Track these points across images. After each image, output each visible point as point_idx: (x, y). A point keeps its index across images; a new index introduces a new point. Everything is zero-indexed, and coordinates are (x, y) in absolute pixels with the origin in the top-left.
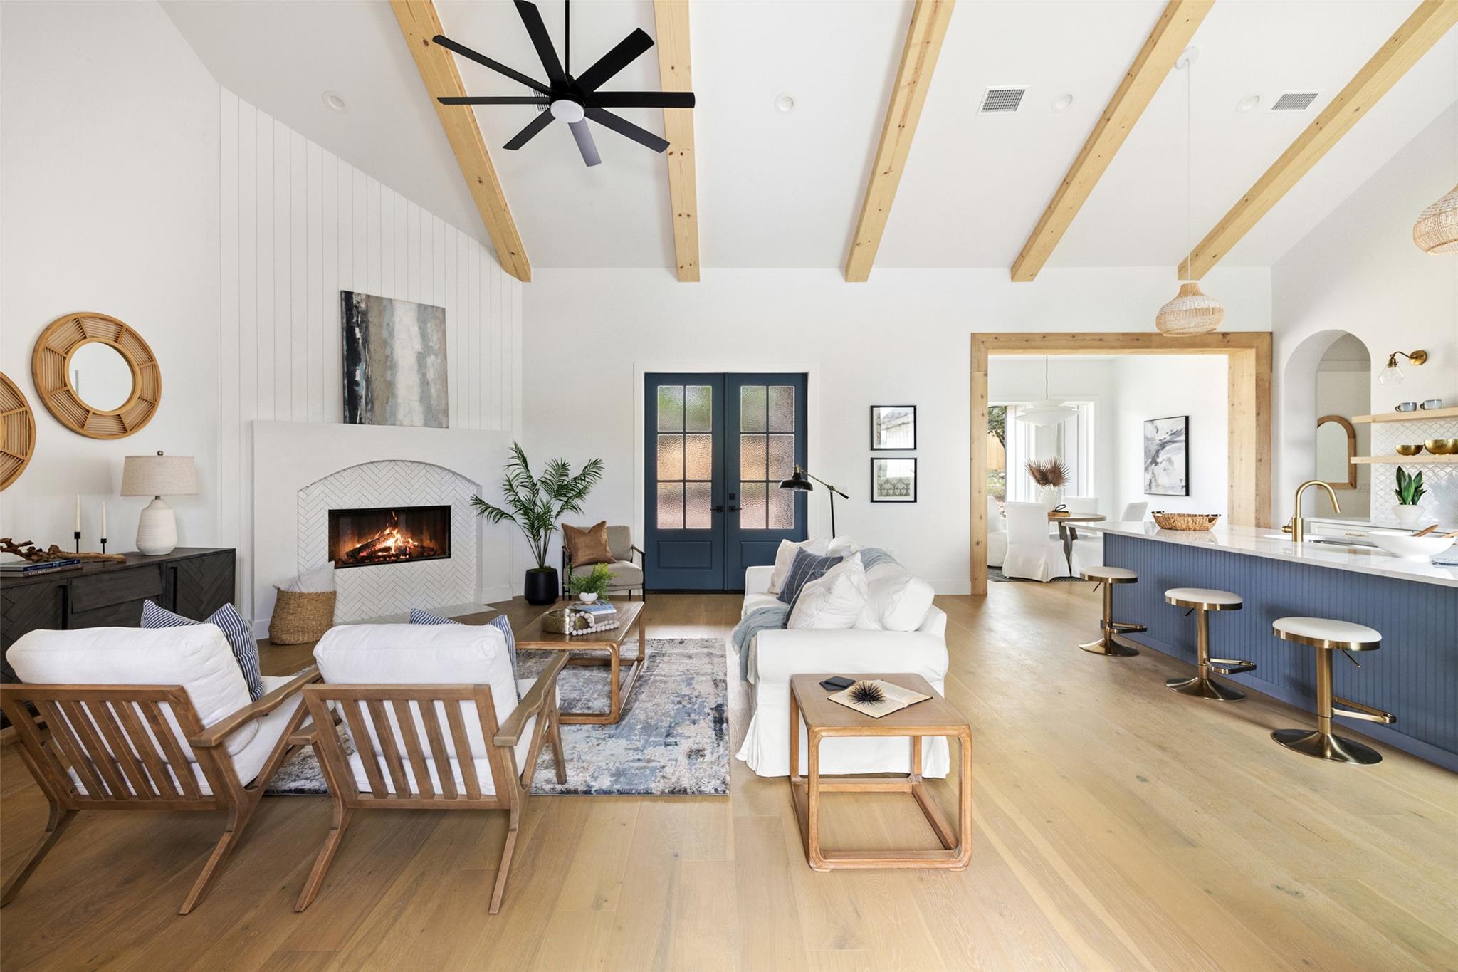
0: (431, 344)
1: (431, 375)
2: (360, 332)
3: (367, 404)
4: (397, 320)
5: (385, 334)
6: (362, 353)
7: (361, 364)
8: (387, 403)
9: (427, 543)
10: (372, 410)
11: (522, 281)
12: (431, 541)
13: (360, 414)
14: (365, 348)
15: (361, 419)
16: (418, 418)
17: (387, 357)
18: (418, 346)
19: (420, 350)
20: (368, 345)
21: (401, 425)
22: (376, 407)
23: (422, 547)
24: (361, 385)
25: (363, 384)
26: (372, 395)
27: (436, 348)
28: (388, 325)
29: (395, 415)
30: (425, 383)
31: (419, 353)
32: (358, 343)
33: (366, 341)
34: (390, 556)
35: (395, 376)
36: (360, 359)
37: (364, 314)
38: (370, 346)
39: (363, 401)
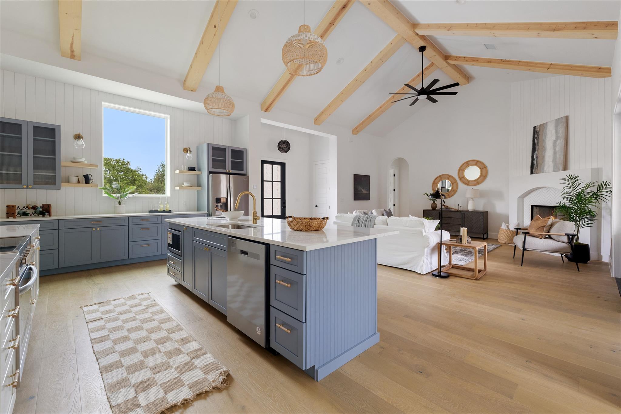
0: (559, 135)
1: (558, 149)
2: (536, 140)
3: (536, 166)
4: (548, 129)
5: (544, 138)
6: (536, 148)
7: (536, 152)
8: (542, 165)
10: (537, 168)
13: (534, 171)
14: (537, 146)
16: (551, 169)
17: (543, 147)
18: (554, 138)
21: (545, 172)
24: (535, 160)
26: (538, 163)
27: (561, 136)
28: (545, 133)
29: (544, 169)
30: (555, 153)
31: (554, 141)
32: (535, 144)
33: (538, 142)
35: (545, 153)
36: (536, 150)
37: (538, 133)
38: (539, 144)
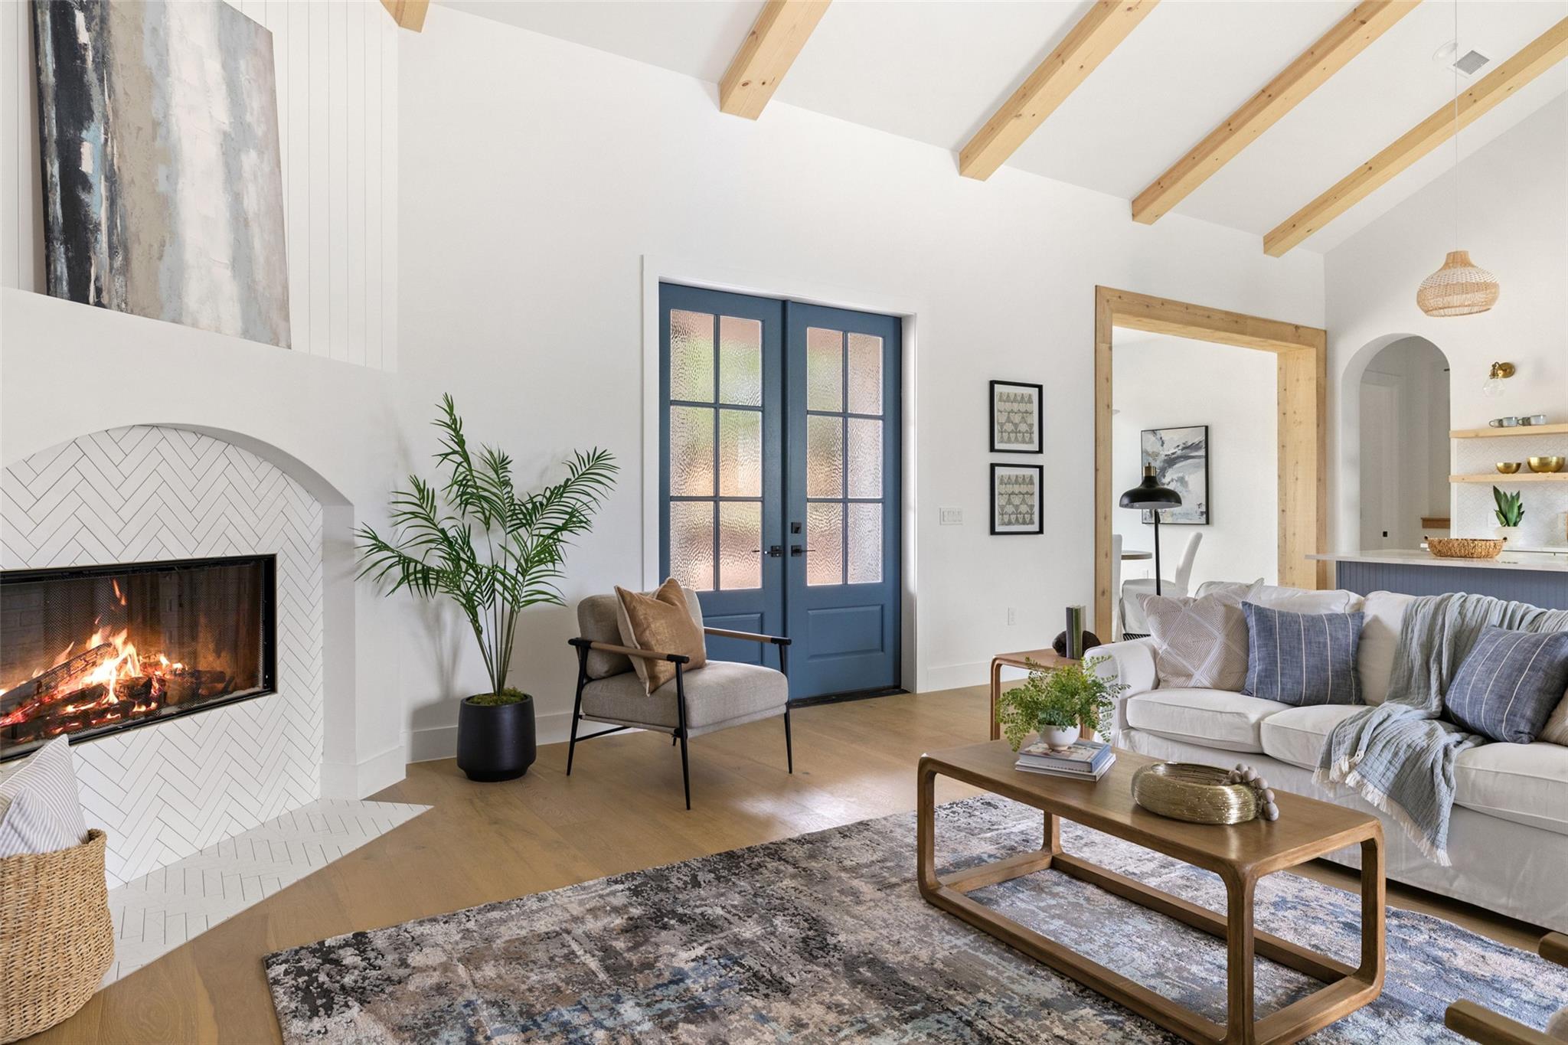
0: (247, 118)
1: (252, 202)
2: (88, 30)
3: (112, 252)
4: (173, 25)
5: (150, 58)
6: (95, 91)
7: (93, 126)
8: (160, 258)
9: (210, 661)
11: (399, 24)
12: (219, 656)
13: (97, 279)
14: (101, 80)
15: (99, 291)
16: (231, 313)
17: (156, 125)
18: (222, 115)
19: (227, 128)
20: (110, 75)
21: (195, 324)
22: (135, 264)
23: (196, 674)
24: (95, 188)
25: (100, 188)
26: (125, 228)
27: (258, 132)
28: (155, 30)
29: (180, 297)
30: (239, 221)
31: (225, 134)
32: (84, 61)
33: (103, 60)
34: (101, 714)
35: (176, 184)
36: (91, 112)
38: (114, 78)
39: (103, 237)
